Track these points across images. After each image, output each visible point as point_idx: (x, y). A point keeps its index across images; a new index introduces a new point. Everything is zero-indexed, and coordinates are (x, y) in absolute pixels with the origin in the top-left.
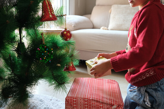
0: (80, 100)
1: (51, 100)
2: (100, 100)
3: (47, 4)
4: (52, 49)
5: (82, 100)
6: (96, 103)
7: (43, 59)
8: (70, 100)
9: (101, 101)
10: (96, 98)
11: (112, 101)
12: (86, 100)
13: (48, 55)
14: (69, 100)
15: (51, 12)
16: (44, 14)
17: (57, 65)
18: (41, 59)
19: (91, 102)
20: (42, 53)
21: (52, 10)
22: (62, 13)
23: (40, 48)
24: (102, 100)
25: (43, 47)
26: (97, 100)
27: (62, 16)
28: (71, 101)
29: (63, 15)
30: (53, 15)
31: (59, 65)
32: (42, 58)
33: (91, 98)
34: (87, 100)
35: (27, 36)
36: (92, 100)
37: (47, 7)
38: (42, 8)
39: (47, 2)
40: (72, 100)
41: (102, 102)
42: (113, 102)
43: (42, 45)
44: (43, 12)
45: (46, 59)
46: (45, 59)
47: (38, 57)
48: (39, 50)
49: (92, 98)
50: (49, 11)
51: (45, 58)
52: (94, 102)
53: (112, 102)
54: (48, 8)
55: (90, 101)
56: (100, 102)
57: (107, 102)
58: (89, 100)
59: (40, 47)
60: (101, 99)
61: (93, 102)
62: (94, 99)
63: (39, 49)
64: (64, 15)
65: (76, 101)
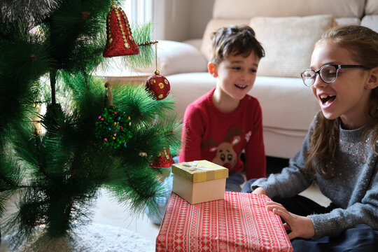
0: (192, 241)
1: (119, 236)
2: (238, 241)
3: (119, 18)
4: (129, 118)
5: (196, 242)
6: (230, 248)
7: (110, 140)
8: (168, 242)
9: (240, 243)
10: (230, 238)
11: (267, 243)
12: (206, 241)
13: (122, 132)
14: (165, 242)
15: (127, 36)
16: (111, 39)
17: (140, 154)
18: (106, 139)
19: (216, 246)
20: (107, 126)
21: (129, 33)
22: (149, 39)
23: (105, 116)
24: (243, 241)
25: (110, 113)
26: (232, 240)
27: (147, 44)
28: (170, 244)
29: (151, 43)
30: (131, 42)
31: (144, 154)
32: (108, 138)
33: (217, 238)
34: (209, 243)
35: (64, 90)
36: (220, 241)
37: (119, 24)
38: (107, 28)
39: (118, 15)
40: (172, 242)
41: (243, 246)
42: (269, 245)
43: (108, 109)
44: (110, 36)
45: (116, 139)
46: (115, 141)
47: (100, 134)
48: (102, 119)
49: (219, 236)
50: (123, 33)
51: (114, 138)
52: (225, 247)
53: (265, 245)
54: (120, 28)
55: (214, 244)
56: (237, 245)
57: (254, 245)
58: (212, 241)
59: (104, 113)
60: (240, 239)
61: (223, 246)
62: (223, 238)
63: (102, 117)
64: (154, 43)
65: (181, 244)
